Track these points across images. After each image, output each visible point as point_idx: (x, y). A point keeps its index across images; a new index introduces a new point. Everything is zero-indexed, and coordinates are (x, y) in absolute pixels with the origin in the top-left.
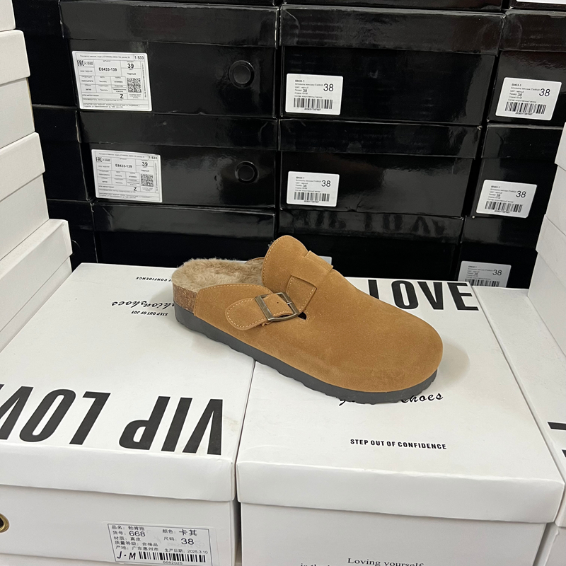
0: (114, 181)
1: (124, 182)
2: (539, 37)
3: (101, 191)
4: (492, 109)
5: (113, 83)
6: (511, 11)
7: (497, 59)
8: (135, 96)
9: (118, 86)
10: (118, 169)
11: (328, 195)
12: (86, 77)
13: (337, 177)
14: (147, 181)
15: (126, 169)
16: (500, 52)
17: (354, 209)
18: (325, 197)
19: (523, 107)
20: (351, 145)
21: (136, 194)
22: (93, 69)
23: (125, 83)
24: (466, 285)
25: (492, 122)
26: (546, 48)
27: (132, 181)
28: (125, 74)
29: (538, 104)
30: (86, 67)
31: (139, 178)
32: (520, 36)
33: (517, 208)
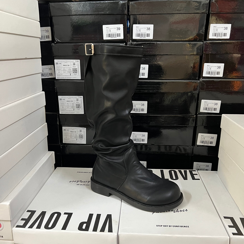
0: (70, 137)
1: (73, 137)
2: (211, 87)
3: (65, 141)
4: (198, 110)
5: (71, 105)
6: (201, 80)
7: (198, 95)
8: (78, 109)
9: (73, 106)
10: (71, 133)
11: (144, 139)
12: (62, 104)
13: (147, 133)
14: (81, 137)
15: (74, 133)
16: (199, 92)
17: (154, 144)
18: (143, 140)
19: (209, 109)
20: (151, 123)
21: (77, 141)
22: (64, 101)
23: (75, 105)
24: (195, 171)
25: (199, 114)
26: (214, 90)
27: (76, 137)
28: (75, 103)
29: (214, 108)
30: (63, 101)
31: (78, 136)
32: (205, 87)
33: (211, 143)
